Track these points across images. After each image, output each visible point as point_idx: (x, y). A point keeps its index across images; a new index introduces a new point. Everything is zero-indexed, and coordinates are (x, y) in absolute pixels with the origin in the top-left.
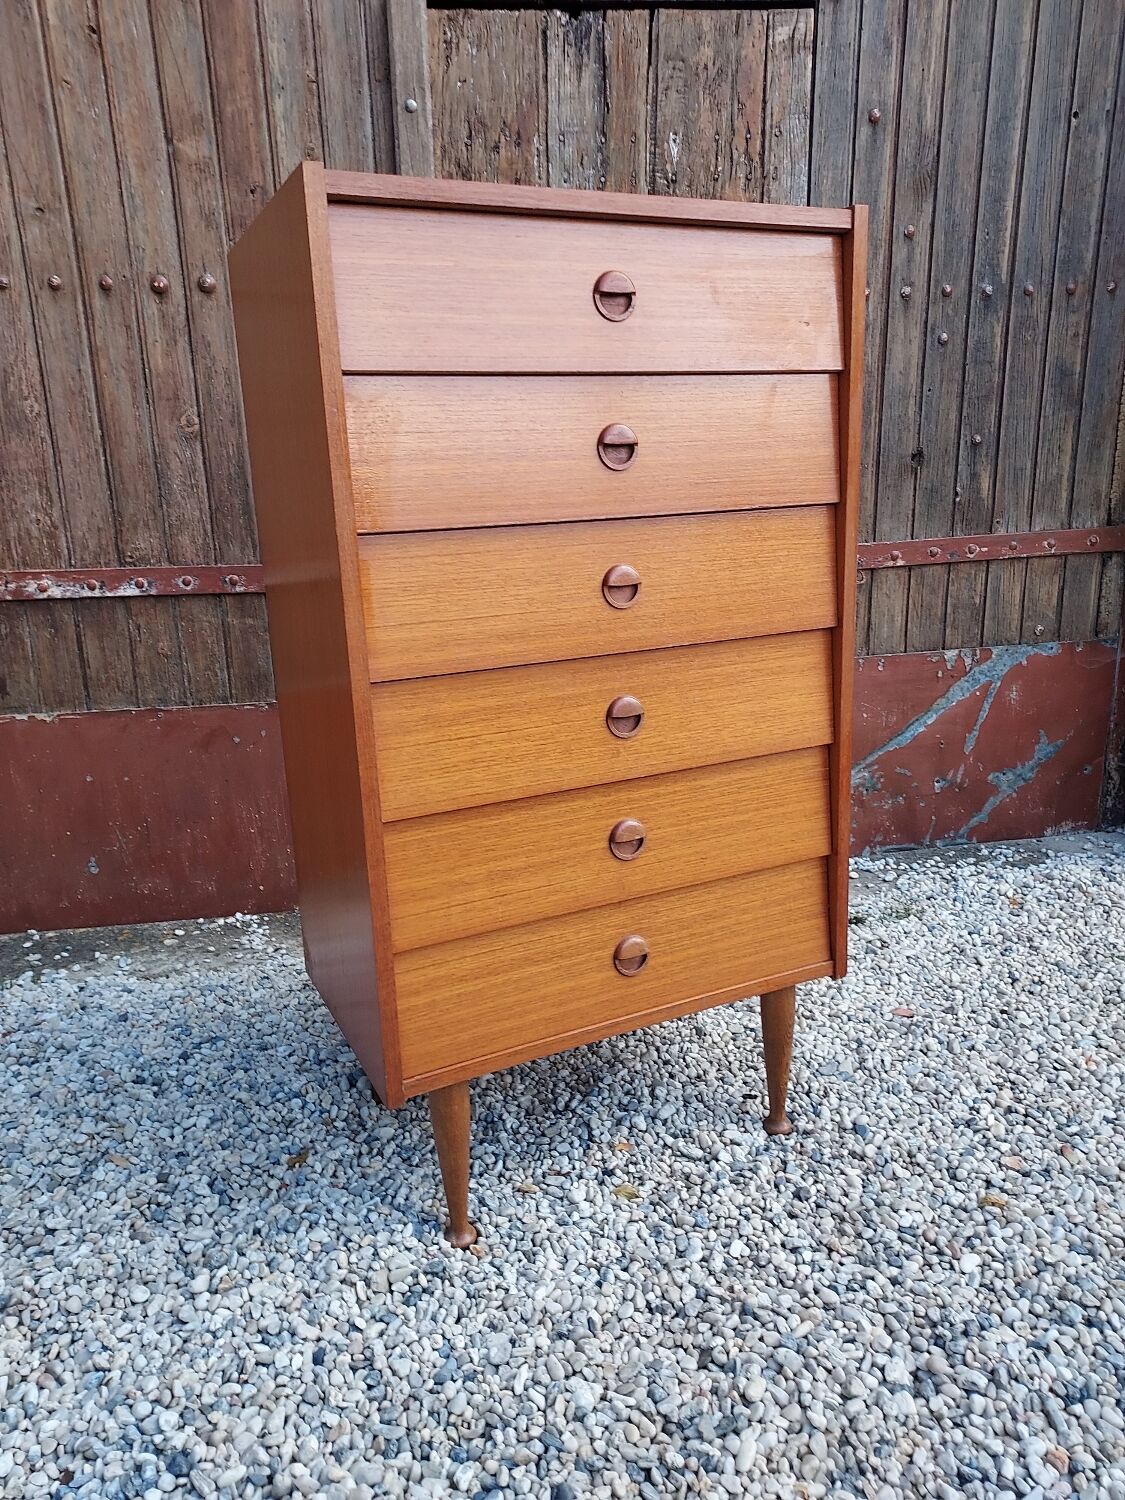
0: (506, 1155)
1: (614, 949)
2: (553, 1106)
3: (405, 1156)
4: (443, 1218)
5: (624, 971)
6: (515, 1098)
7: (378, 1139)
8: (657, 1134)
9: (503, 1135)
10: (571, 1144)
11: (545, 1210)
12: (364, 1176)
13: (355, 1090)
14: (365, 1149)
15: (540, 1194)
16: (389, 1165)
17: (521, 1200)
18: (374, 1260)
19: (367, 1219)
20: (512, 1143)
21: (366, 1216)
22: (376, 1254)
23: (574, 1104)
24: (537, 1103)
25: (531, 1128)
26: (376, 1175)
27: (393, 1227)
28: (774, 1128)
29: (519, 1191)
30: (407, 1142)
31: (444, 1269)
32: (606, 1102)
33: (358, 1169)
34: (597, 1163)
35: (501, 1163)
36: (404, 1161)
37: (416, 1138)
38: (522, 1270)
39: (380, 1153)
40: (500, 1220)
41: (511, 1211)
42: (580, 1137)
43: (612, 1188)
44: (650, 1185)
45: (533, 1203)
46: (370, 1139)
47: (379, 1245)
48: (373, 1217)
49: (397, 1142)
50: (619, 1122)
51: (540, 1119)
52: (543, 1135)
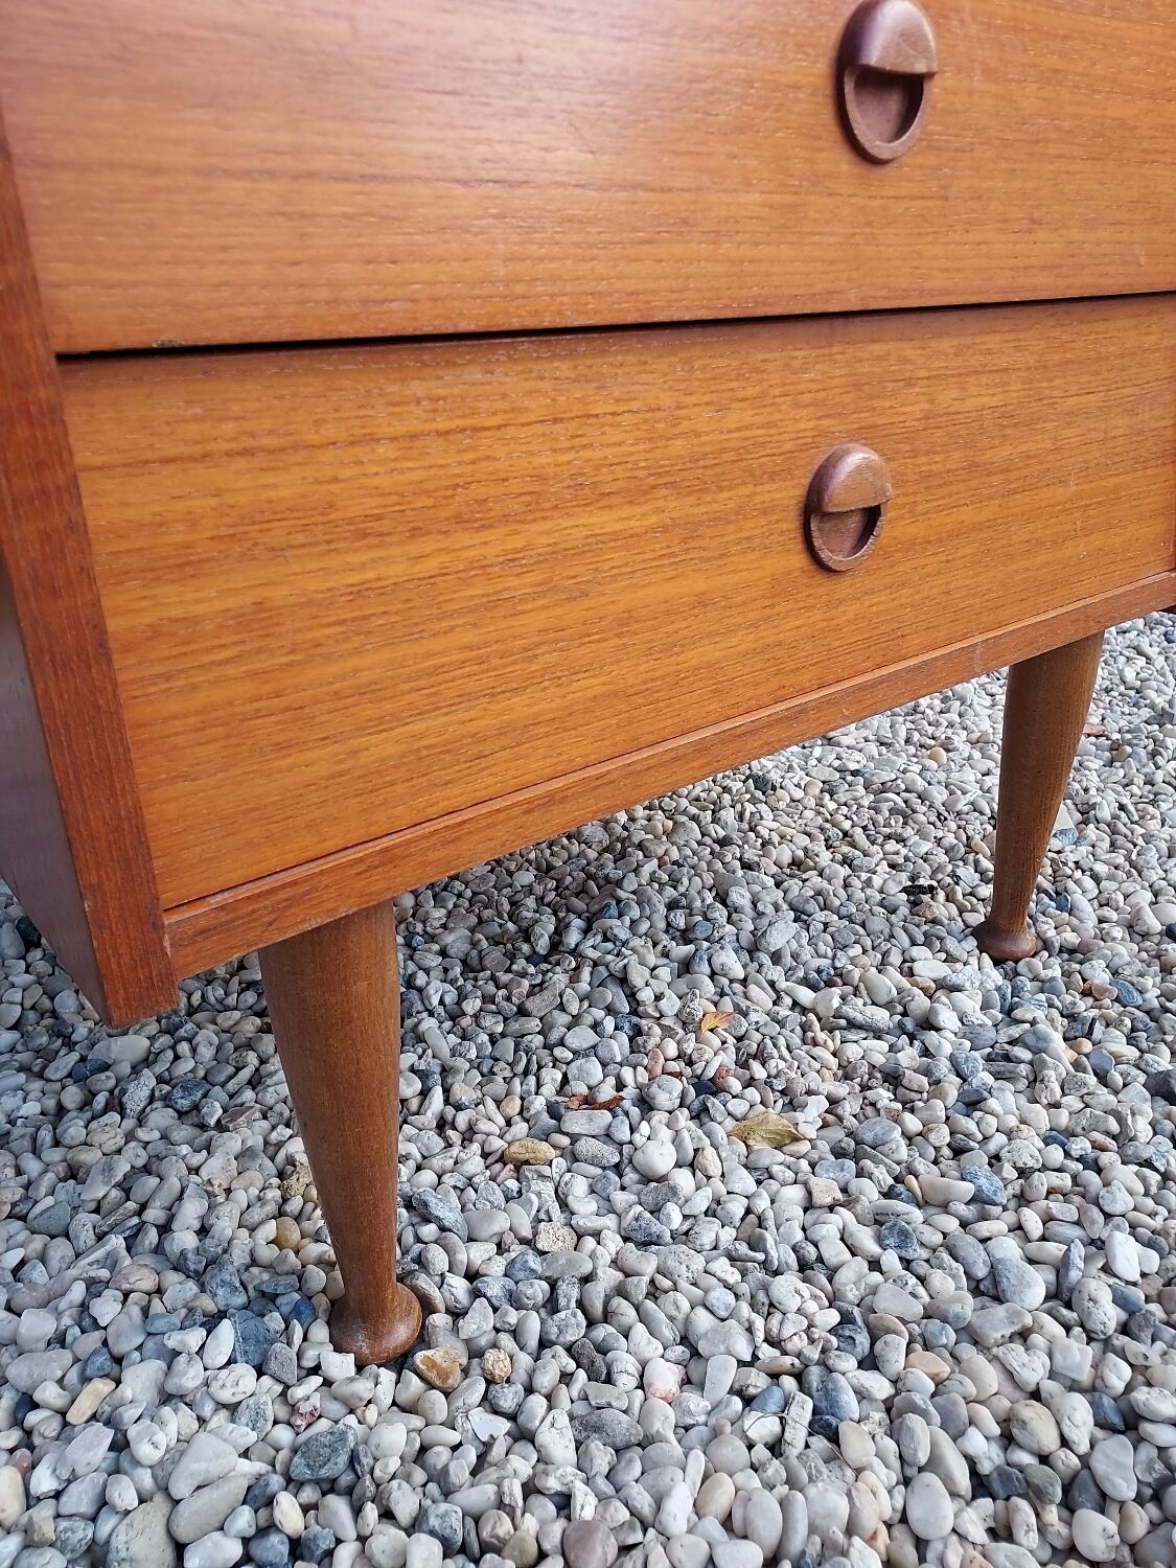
0: (445, 1071)
1: (807, 481)
2: (525, 948)
3: (184, 1103)
4: (317, 1277)
5: (825, 555)
6: (431, 938)
7: (106, 1067)
8: (772, 984)
9: (428, 1024)
10: (596, 1026)
11: (585, 1208)
12: (74, 1173)
13: (37, 954)
14: (72, 1096)
15: (560, 1164)
16: (142, 1134)
17: (513, 1184)
18: (116, 1470)
19: (85, 1318)
20: (453, 1039)
21: (84, 1307)
22: (120, 1445)
23: (573, 938)
24: (485, 944)
25: (488, 999)
26: (109, 1169)
27: (173, 1341)
28: (1009, 947)
29: (502, 1159)
30: (186, 1065)
31: (353, 1459)
32: (644, 927)
33: (55, 1155)
34: (675, 1066)
35: (437, 1094)
36: (181, 1114)
37: (207, 1053)
38: (581, 1409)
39: (116, 1104)
40: (479, 1253)
41: (501, 1223)
42: (610, 1010)
43: (730, 1123)
44: (816, 1107)
45: (548, 1189)
46: (86, 1069)
47: (129, 1414)
48: (106, 1308)
49: (160, 1068)
50: (686, 967)
51: (504, 978)
52: (522, 1012)
